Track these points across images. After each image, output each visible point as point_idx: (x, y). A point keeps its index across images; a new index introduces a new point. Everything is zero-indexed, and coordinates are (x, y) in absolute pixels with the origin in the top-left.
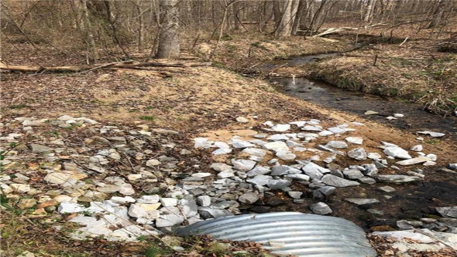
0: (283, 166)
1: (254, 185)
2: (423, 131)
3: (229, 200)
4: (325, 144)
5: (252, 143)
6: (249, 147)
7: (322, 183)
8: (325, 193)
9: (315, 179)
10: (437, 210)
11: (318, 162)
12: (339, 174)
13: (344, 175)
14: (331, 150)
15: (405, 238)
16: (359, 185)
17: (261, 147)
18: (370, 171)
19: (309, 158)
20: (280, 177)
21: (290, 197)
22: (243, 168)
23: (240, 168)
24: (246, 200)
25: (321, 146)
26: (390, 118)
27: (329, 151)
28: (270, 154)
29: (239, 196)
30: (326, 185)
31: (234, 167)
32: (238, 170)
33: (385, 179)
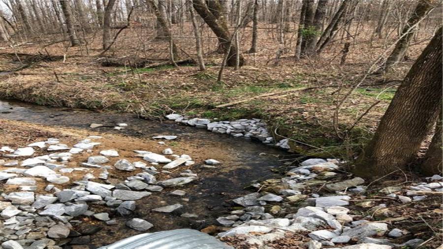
0: (65, 190)
1: (52, 217)
2: (157, 136)
3: (39, 239)
4: (86, 161)
5: (8, 173)
6: (11, 178)
7: (117, 199)
8: (129, 208)
9: (107, 197)
10: (235, 202)
11: (95, 179)
12: (124, 187)
13: (130, 188)
14: (96, 165)
15: (250, 233)
16: (152, 195)
17: (24, 175)
18: (150, 180)
19: (84, 177)
20: (72, 202)
21: (98, 220)
22: (25, 201)
23: (22, 202)
24: (59, 235)
25: (84, 164)
26: (117, 128)
27: (95, 167)
28: (40, 181)
29: (47, 232)
30: (124, 201)
31: (13, 202)
32: (20, 204)
33: (169, 184)
